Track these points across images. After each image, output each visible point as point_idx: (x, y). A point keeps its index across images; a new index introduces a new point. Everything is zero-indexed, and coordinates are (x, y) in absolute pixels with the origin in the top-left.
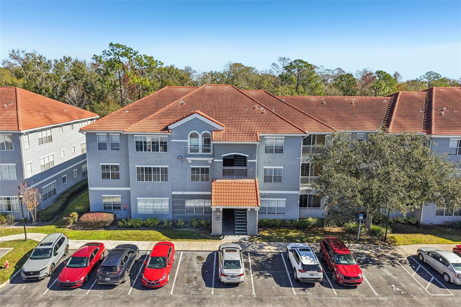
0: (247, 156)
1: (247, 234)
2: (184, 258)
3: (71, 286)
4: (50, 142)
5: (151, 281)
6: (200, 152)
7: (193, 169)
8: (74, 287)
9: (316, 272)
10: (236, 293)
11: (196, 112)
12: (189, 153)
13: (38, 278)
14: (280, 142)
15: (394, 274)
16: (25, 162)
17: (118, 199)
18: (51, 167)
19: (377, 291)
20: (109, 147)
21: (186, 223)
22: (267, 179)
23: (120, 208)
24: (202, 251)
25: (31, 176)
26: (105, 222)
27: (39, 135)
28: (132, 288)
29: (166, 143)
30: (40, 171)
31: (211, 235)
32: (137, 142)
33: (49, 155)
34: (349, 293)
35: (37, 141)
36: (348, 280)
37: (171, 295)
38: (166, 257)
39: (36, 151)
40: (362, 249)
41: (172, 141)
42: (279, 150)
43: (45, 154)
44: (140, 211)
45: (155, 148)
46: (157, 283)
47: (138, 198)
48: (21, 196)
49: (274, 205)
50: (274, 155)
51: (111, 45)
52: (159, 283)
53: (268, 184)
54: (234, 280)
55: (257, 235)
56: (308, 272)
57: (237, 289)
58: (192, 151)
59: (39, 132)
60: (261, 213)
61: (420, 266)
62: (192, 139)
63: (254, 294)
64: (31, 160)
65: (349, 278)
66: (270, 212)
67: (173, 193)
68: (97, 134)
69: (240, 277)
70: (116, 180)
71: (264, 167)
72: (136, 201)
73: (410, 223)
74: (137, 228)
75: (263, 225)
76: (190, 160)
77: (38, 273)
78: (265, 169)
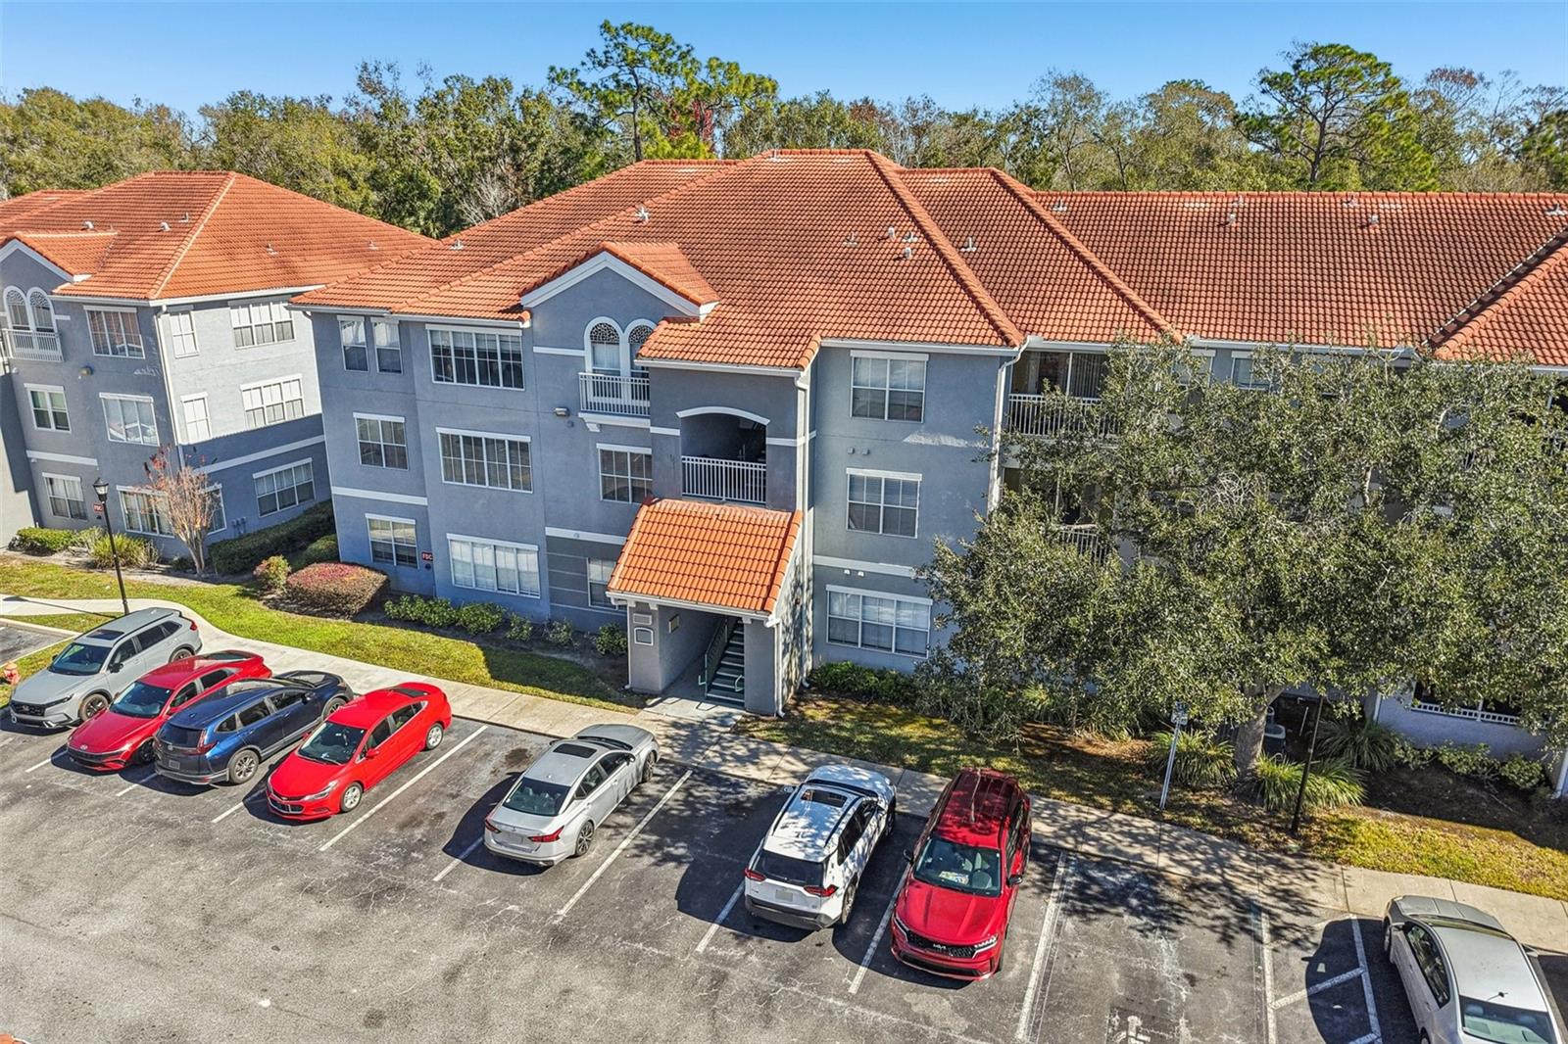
0: (765, 421)
1: (741, 705)
2: (471, 746)
3: (91, 764)
4: (288, 343)
5: (280, 796)
6: (626, 399)
7: (607, 455)
8: (99, 769)
9: (801, 889)
10: (511, 895)
11: (605, 249)
12: (592, 398)
13: (40, 723)
14: (911, 376)
15: (1187, 976)
16: (177, 396)
17: (405, 532)
18: (292, 418)
19: (1037, 1024)
20: (374, 364)
21: (578, 633)
22: (861, 518)
23: (413, 560)
24: (544, 735)
25: (205, 437)
26: (347, 598)
27: (239, 316)
28: (242, 804)
29: (517, 356)
30: (243, 426)
31: (627, 687)
32: (436, 349)
33: (281, 380)
34: (909, 998)
35: (231, 334)
36: (919, 947)
37: (317, 852)
38: (366, 731)
39: (223, 366)
40: (1153, 842)
41: (536, 349)
42: (906, 409)
43: (270, 377)
44: (461, 575)
45: (489, 375)
46: (294, 807)
47: (449, 536)
48: (102, 491)
49: (887, 615)
50: (886, 426)
51: (606, 27)
52: (300, 807)
53: (864, 535)
54: (519, 849)
55: (778, 715)
56: (768, 880)
57: (525, 884)
58: (598, 388)
59: (236, 307)
60: (841, 641)
61: (1362, 971)
62: (599, 347)
63: (562, 912)
64: (204, 390)
65: (927, 944)
66: (872, 639)
67: (551, 531)
68: (339, 318)
69: (537, 844)
70: (396, 472)
71: (850, 471)
72: (446, 544)
73: (1504, 785)
74: (434, 629)
75: (823, 683)
76: (592, 421)
77: (39, 710)
78: (852, 478)
